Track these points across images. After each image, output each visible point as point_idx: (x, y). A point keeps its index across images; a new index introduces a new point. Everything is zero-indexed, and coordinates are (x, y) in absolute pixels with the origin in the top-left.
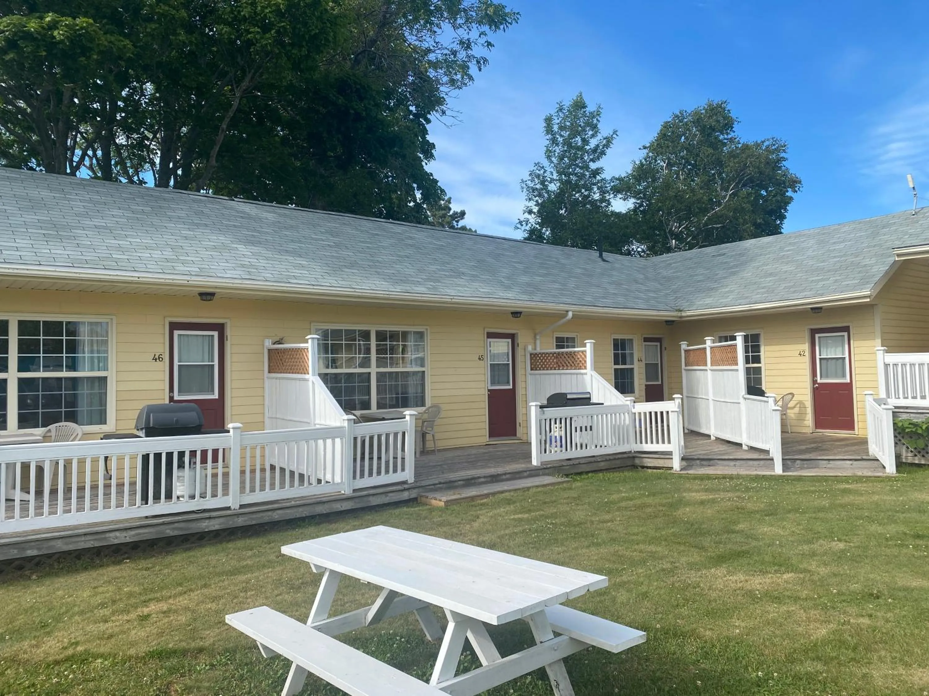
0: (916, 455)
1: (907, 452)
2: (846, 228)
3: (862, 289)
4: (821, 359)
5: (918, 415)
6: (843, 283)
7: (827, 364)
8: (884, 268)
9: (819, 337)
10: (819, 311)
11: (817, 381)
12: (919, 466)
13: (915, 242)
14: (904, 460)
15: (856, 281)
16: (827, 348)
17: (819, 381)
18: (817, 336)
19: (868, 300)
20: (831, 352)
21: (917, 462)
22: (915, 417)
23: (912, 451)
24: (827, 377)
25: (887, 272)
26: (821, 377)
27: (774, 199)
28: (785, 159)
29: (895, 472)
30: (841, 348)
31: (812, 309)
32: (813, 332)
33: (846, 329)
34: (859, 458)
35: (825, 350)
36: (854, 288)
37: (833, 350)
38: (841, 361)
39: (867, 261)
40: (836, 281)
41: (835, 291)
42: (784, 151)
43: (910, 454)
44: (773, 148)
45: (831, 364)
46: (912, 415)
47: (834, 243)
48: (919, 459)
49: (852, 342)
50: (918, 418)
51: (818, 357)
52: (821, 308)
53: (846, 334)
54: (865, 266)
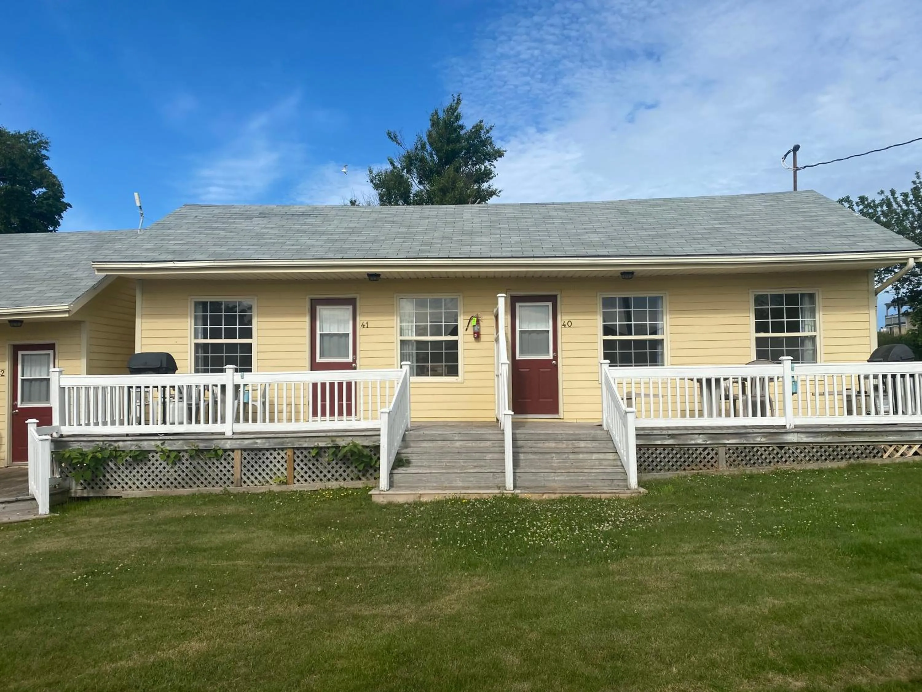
0: (85, 488)
1: (77, 484)
2: (72, 238)
3: (62, 303)
4: (23, 380)
5: (89, 444)
6: (46, 295)
7: (30, 386)
8: (92, 283)
9: (23, 355)
10: (19, 324)
11: (17, 405)
12: (87, 499)
13: (114, 258)
14: (73, 495)
15: (60, 294)
16: (31, 366)
17: (19, 405)
18: (20, 353)
19: (67, 315)
20: (35, 373)
21: (85, 495)
22: (85, 446)
23: (81, 484)
24: (30, 400)
25: (94, 288)
26: (22, 400)
27: (45, 202)
28: (48, 158)
29: (48, 511)
30: (46, 368)
31: (11, 321)
32: (16, 349)
33: (51, 347)
34: (14, 499)
35: (29, 369)
36: (55, 301)
37: (38, 369)
38: (45, 383)
39: (79, 274)
40: (40, 292)
41: (34, 303)
42: (46, 148)
43: (79, 487)
44: (33, 142)
45: (36, 385)
46: (83, 443)
47: (56, 251)
48: (88, 492)
49: (57, 361)
50: (89, 446)
51: (20, 377)
52: (21, 321)
53: (51, 352)
54: (76, 279)
